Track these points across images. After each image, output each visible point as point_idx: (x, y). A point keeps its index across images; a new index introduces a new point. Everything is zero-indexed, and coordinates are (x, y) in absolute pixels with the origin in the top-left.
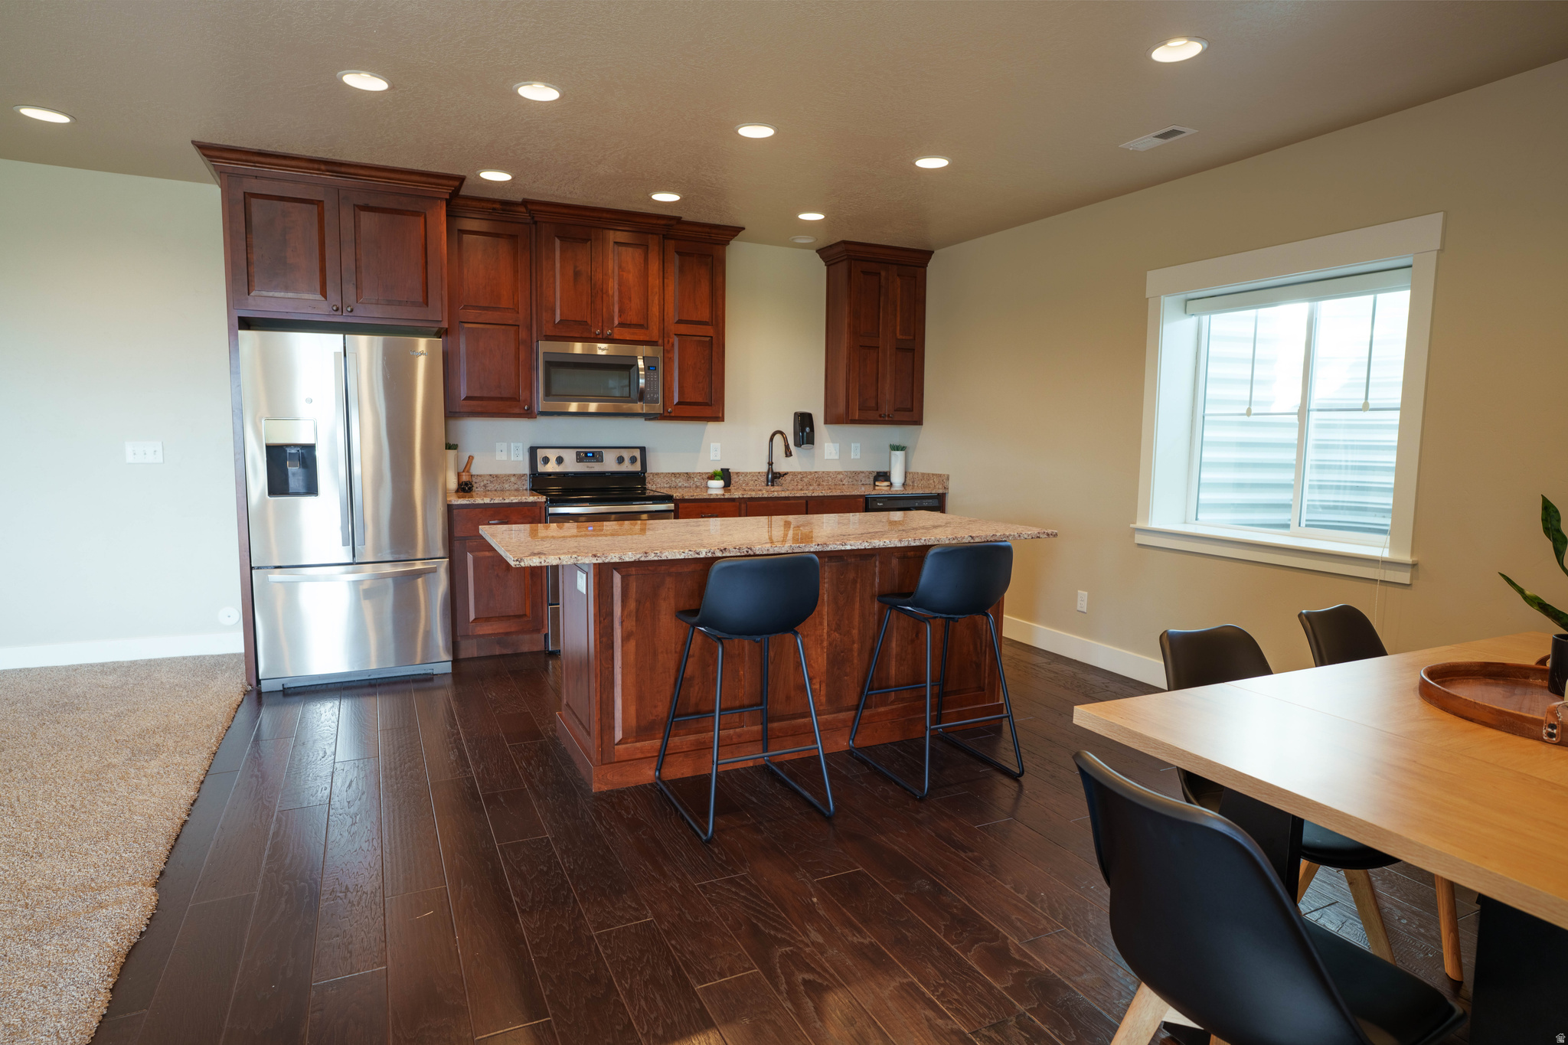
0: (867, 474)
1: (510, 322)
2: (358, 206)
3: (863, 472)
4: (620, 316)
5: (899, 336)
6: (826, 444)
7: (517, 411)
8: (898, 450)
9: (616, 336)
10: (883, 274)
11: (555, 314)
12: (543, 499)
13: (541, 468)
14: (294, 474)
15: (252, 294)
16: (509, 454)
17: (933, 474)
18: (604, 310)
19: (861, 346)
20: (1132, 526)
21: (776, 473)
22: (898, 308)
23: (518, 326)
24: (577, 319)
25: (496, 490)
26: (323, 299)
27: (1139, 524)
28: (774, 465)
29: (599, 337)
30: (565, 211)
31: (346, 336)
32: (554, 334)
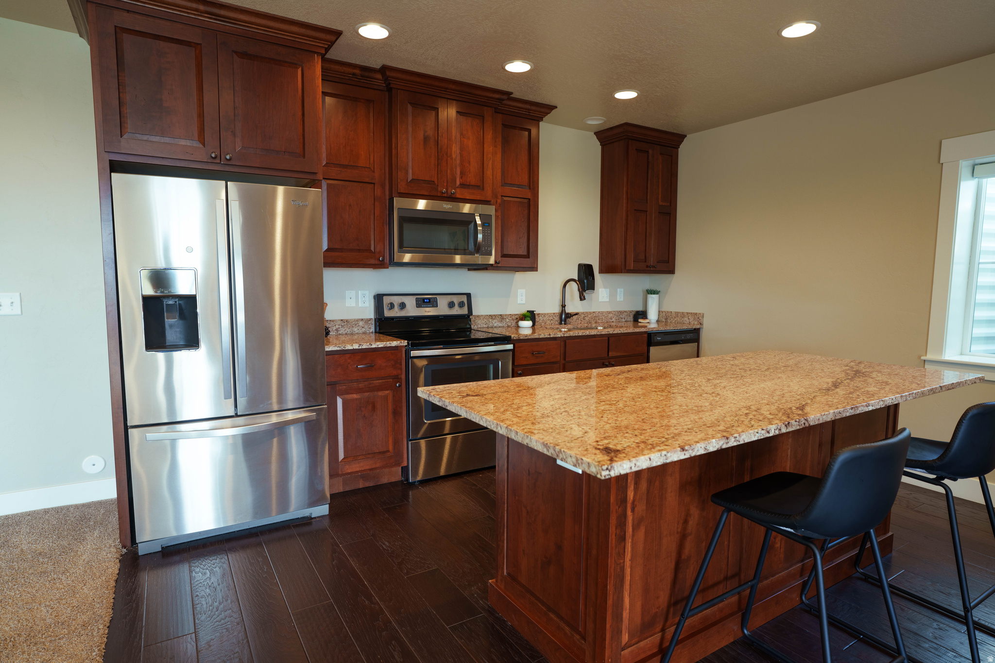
0: (629, 313)
1: (367, 180)
2: (236, 52)
3: (625, 312)
4: (461, 178)
5: (661, 203)
6: (600, 289)
7: (373, 261)
8: (654, 294)
9: (458, 196)
10: (650, 152)
11: (407, 174)
12: (405, 343)
13: (387, 313)
14: (171, 326)
15: (125, 136)
16: (357, 302)
17: (687, 313)
18: (449, 172)
19: (635, 210)
20: (923, 358)
21: (568, 313)
22: (660, 180)
23: (374, 184)
24: (426, 179)
25: (346, 334)
26: (201, 146)
27: (929, 357)
28: (566, 307)
29: (444, 195)
30: (418, 80)
31: (229, 183)
32: (406, 192)
